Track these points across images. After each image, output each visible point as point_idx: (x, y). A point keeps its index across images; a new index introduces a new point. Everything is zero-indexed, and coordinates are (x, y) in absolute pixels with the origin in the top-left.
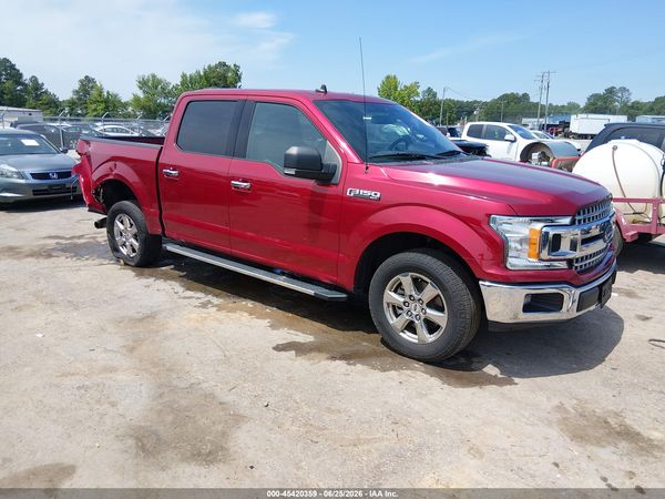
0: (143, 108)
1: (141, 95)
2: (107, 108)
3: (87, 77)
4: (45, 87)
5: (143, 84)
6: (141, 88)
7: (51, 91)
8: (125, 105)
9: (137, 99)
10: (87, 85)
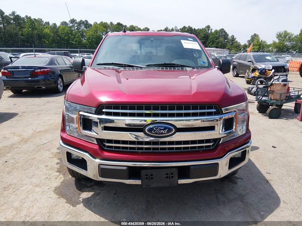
0: (277, 47)
1: (277, 41)
2: (260, 48)
3: (255, 34)
4: (236, 40)
5: (279, 36)
6: (277, 38)
7: (238, 41)
8: (269, 46)
9: (274, 43)
10: (255, 37)
